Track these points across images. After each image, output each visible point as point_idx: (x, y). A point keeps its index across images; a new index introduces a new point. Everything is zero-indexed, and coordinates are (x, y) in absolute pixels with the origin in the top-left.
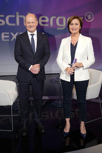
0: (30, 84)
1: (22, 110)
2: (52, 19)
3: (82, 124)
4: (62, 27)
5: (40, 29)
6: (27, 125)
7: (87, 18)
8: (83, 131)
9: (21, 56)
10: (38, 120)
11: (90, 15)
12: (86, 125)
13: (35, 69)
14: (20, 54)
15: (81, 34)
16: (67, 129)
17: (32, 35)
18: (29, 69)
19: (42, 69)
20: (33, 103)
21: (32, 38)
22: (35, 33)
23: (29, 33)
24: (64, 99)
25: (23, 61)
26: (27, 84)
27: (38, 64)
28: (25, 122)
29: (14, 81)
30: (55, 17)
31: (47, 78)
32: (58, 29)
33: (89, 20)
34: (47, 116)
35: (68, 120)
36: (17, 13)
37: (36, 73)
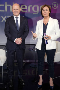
0: (15, 51)
1: (9, 69)
2: (29, 7)
3: (51, 79)
4: (36, 12)
5: (22, 14)
6: (12, 80)
7: (53, 6)
8: (52, 84)
9: (9, 32)
10: (20, 76)
11: (56, 4)
12: (53, 80)
13: (18, 41)
15: (50, 17)
16: (40, 83)
17: (17, 18)
18: (14, 41)
19: (23, 41)
20: (16, 65)
21: (17, 20)
22: (19, 16)
23: (15, 17)
24: (38, 62)
26: (13, 51)
27: (20, 38)
28: (11, 78)
29: (4, 49)
30: (31, 6)
31: (27, 47)
32: (34, 14)
33: (55, 7)
34: (26, 74)
35: (41, 76)
36: (6, 3)
37: (19, 44)
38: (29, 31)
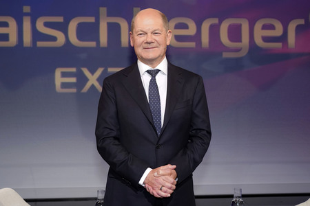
9: (115, 138)
13: (159, 180)
14: (114, 134)
17: (153, 73)
18: (141, 182)
22: (163, 66)
25: (121, 156)
37: (164, 194)
38: (210, 133)
